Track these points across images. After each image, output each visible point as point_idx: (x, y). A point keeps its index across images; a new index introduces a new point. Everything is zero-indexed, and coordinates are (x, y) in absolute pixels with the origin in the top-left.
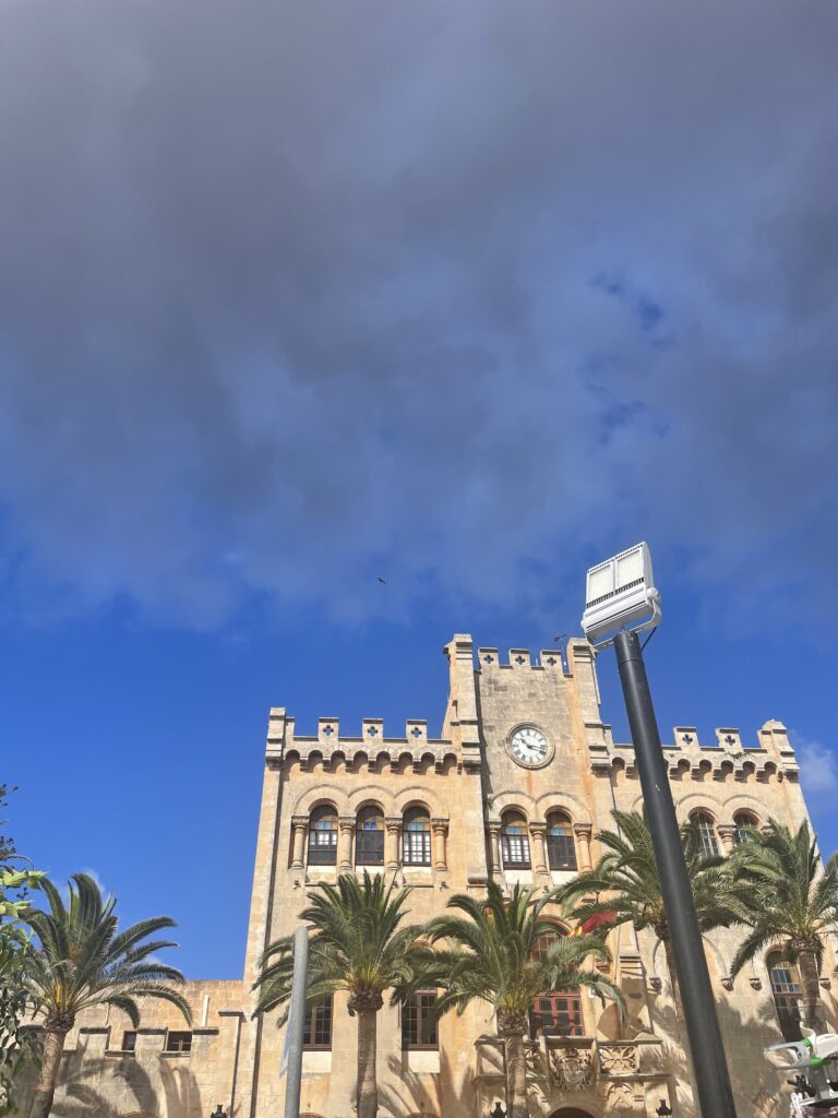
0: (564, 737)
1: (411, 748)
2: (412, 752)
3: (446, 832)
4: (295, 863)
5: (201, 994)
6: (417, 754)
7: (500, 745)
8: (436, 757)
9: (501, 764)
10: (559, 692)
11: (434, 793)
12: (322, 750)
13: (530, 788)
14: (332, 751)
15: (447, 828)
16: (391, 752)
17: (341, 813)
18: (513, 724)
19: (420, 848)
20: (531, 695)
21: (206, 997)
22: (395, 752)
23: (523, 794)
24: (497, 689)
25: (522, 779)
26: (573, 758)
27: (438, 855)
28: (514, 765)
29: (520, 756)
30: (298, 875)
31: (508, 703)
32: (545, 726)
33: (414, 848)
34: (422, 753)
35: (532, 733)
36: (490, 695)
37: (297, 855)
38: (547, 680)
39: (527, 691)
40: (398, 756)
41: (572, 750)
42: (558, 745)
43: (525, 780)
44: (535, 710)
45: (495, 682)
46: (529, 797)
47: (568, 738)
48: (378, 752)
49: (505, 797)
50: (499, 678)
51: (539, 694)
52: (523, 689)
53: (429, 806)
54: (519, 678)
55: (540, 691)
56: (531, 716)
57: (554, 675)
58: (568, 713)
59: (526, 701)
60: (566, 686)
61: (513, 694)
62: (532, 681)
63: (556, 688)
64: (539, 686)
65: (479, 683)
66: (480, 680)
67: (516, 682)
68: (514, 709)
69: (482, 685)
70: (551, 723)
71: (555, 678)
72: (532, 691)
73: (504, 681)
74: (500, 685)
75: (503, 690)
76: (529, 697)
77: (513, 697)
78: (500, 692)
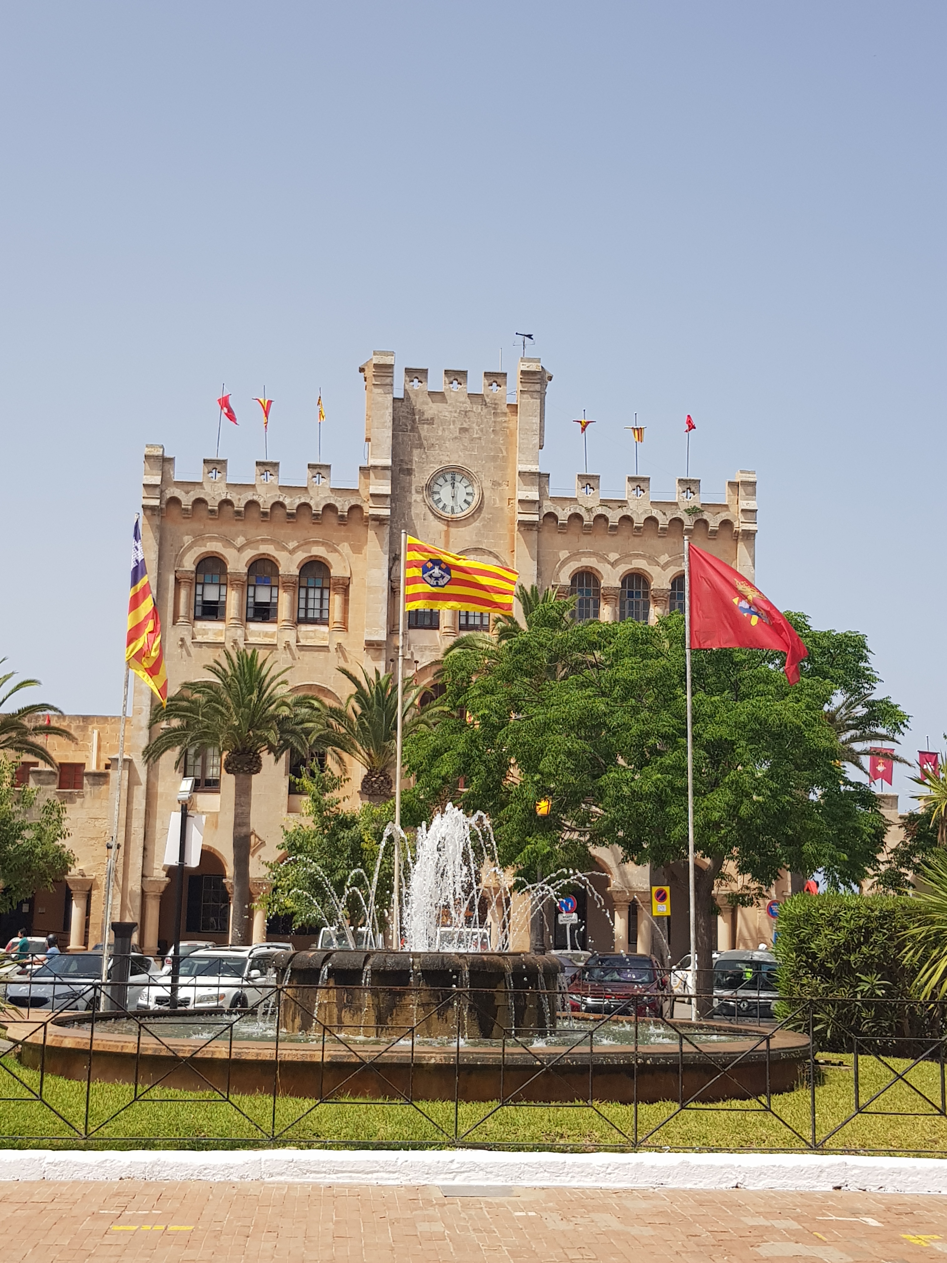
0: (496, 484)
1: (311, 497)
2: (312, 503)
3: (346, 591)
4: (181, 619)
5: (90, 729)
6: (317, 505)
7: (417, 492)
8: (339, 509)
10: (498, 428)
11: (334, 549)
12: (206, 499)
13: (447, 543)
14: (219, 499)
15: (348, 586)
16: (287, 502)
17: (230, 568)
18: (437, 467)
19: (317, 606)
20: (463, 430)
21: (96, 732)
22: (291, 504)
25: (439, 534)
26: (502, 509)
27: (336, 614)
28: (431, 517)
29: (441, 505)
30: (183, 631)
31: (433, 441)
32: (473, 469)
33: (311, 605)
34: (324, 503)
37: (182, 611)
38: (485, 411)
39: (458, 425)
40: (295, 506)
41: (502, 499)
42: (487, 494)
43: (442, 536)
44: (465, 449)
45: (421, 413)
47: (500, 485)
48: (272, 501)
50: (425, 408)
51: (473, 429)
52: (454, 421)
53: (328, 562)
54: (450, 409)
55: (474, 425)
56: (459, 456)
57: (496, 404)
58: (505, 454)
59: (456, 438)
60: (507, 419)
61: (441, 428)
62: (466, 412)
63: (495, 422)
64: (474, 419)
65: (401, 414)
66: (402, 409)
67: (447, 414)
68: (440, 448)
69: (403, 417)
70: (483, 466)
71: (495, 409)
72: (465, 425)
73: (431, 412)
74: (426, 416)
75: (428, 424)
76: (460, 433)
77: (440, 433)
78: (426, 426)
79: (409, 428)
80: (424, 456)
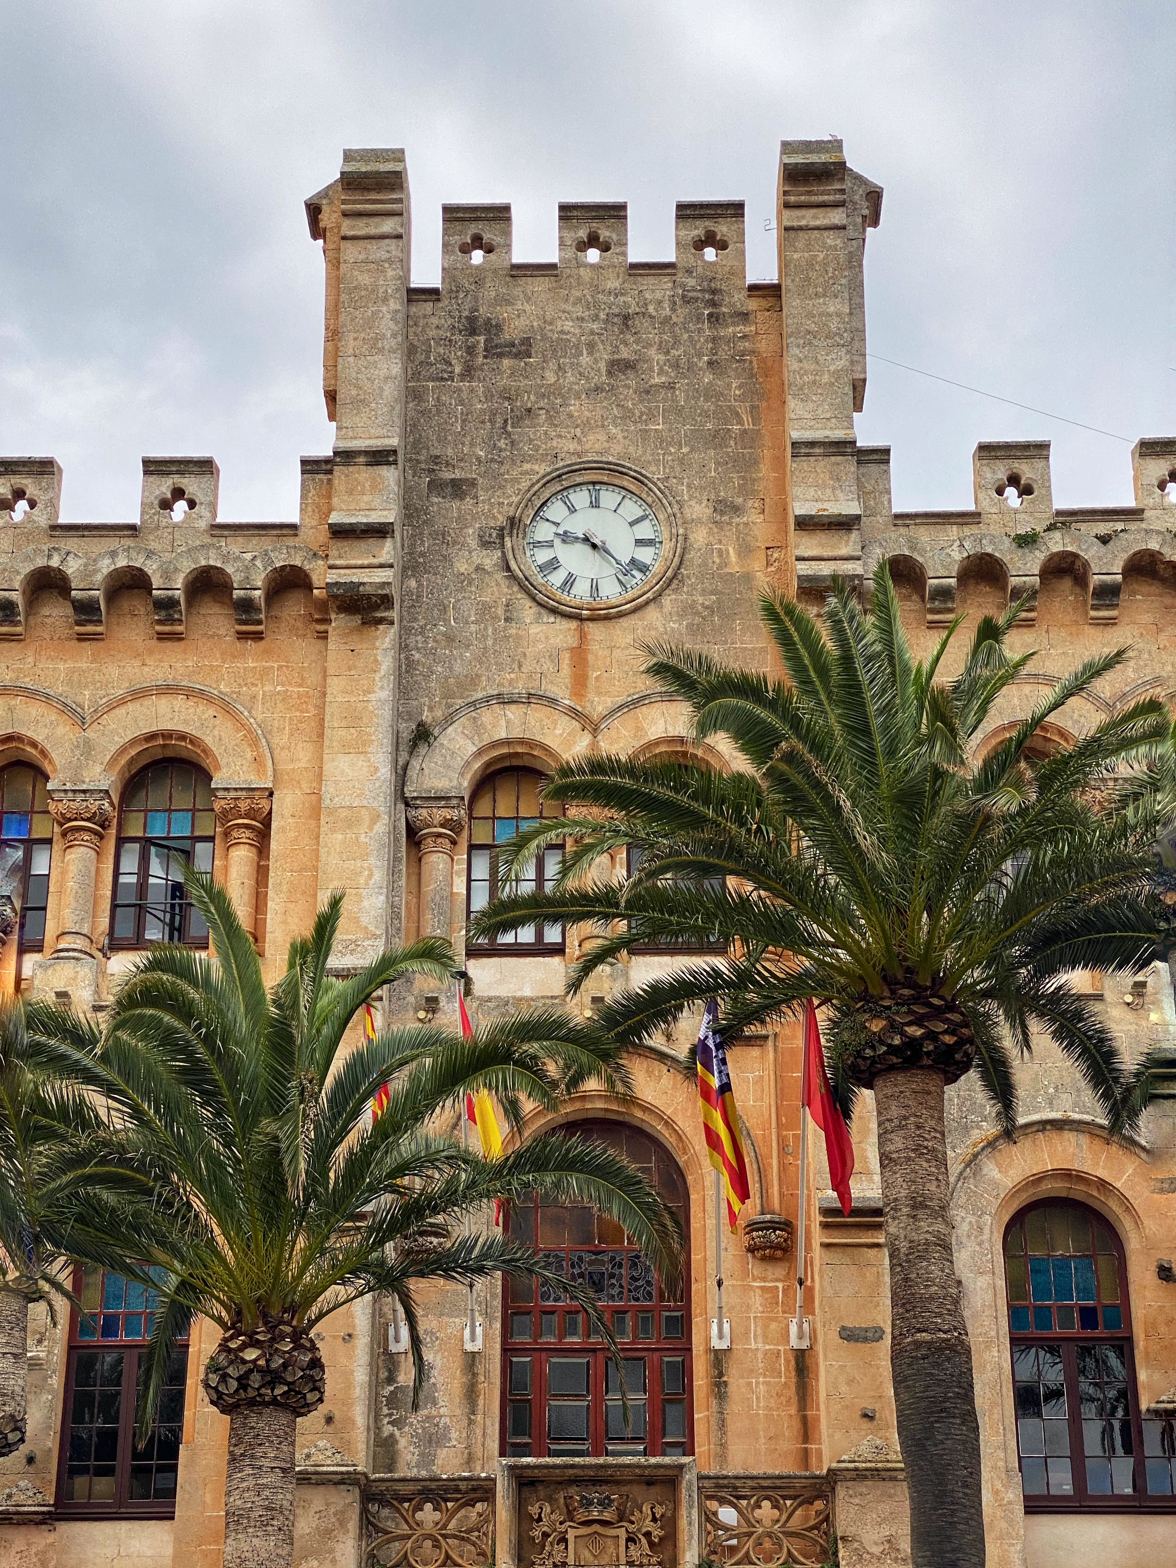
0: (724, 508)
1: (150, 554)
2: (151, 568)
3: (260, 834)
6: (169, 574)
7: (485, 544)
8: (237, 579)
9: (485, 610)
10: (723, 354)
11: (225, 706)
13: (580, 683)
15: (267, 822)
16: (72, 568)
18: (541, 468)
20: (620, 367)
22: (87, 573)
23: (552, 702)
24: (494, 351)
25: (555, 657)
26: (747, 577)
28: (528, 610)
29: (557, 578)
31: (530, 400)
32: (655, 473)
34: (187, 566)
35: (609, 498)
36: (468, 372)
38: (683, 311)
39: (604, 355)
40: (100, 579)
41: (745, 550)
42: (700, 537)
43: (566, 659)
44: (627, 416)
45: (493, 328)
46: (574, 713)
47: (736, 510)
48: (28, 570)
49: (486, 716)
50: (505, 313)
51: (649, 360)
52: (591, 346)
53: (206, 751)
54: (579, 311)
55: (652, 352)
56: (610, 438)
57: (714, 292)
58: (748, 424)
59: (597, 389)
60: (750, 329)
61: (552, 365)
62: (626, 318)
63: (714, 339)
64: (652, 335)
65: (432, 333)
66: (434, 321)
67: (568, 325)
68: (550, 418)
69: (439, 340)
70: (681, 461)
71: (713, 304)
72: (625, 353)
73: (522, 322)
74: (506, 336)
75: (517, 356)
76: (610, 373)
77: (551, 377)
78: (506, 362)
79: (458, 370)
80: (502, 444)
